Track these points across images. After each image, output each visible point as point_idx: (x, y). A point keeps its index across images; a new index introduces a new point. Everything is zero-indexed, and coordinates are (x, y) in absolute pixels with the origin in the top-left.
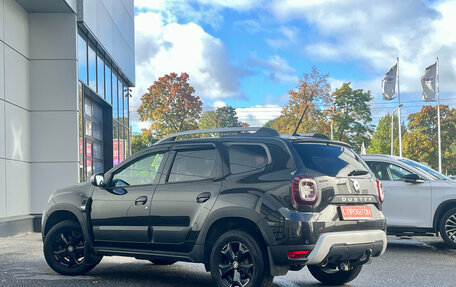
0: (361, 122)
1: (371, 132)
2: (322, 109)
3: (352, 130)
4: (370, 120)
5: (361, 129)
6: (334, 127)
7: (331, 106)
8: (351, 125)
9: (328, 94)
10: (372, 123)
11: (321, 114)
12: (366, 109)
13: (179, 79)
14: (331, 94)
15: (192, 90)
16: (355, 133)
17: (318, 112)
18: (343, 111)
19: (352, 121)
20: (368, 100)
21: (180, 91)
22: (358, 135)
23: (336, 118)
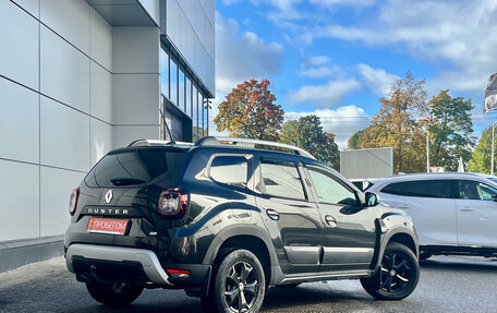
0: (461, 133)
1: (473, 144)
2: (417, 119)
3: (451, 142)
4: (472, 131)
5: (460, 141)
6: (430, 138)
7: (427, 116)
8: (450, 137)
9: (423, 103)
10: (473, 134)
11: (416, 125)
12: (466, 118)
13: (259, 86)
14: (427, 102)
15: (273, 98)
16: (454, 146)
17: (413, 122)
18: (440, 121)
19: (451, 132)
20: (469, 109)
21: (260, 99)
22: (457, 148)
23: (433, 129)
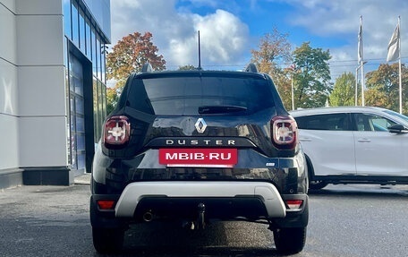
0: (321, 80)
1: (330, 90)
2: (283, 67)
3: (312, 88)
4: (330, 78)
5: (320, 87)
6: (294, 85)
7: (291, 65)
8: (311, 84)
9: (288, 53)
10: (331, 81)
11: (282, 73)
12: (324, 67)
13: (142, 39)
14: (291, 52)
15: (155, 49)
16: (315, 91)
17: (279, 71)
18: (302, 69)
19: (312, 79)
20: (327, 59)
21: (143, 50)
22: (317, 93)
23: (296, 77)
